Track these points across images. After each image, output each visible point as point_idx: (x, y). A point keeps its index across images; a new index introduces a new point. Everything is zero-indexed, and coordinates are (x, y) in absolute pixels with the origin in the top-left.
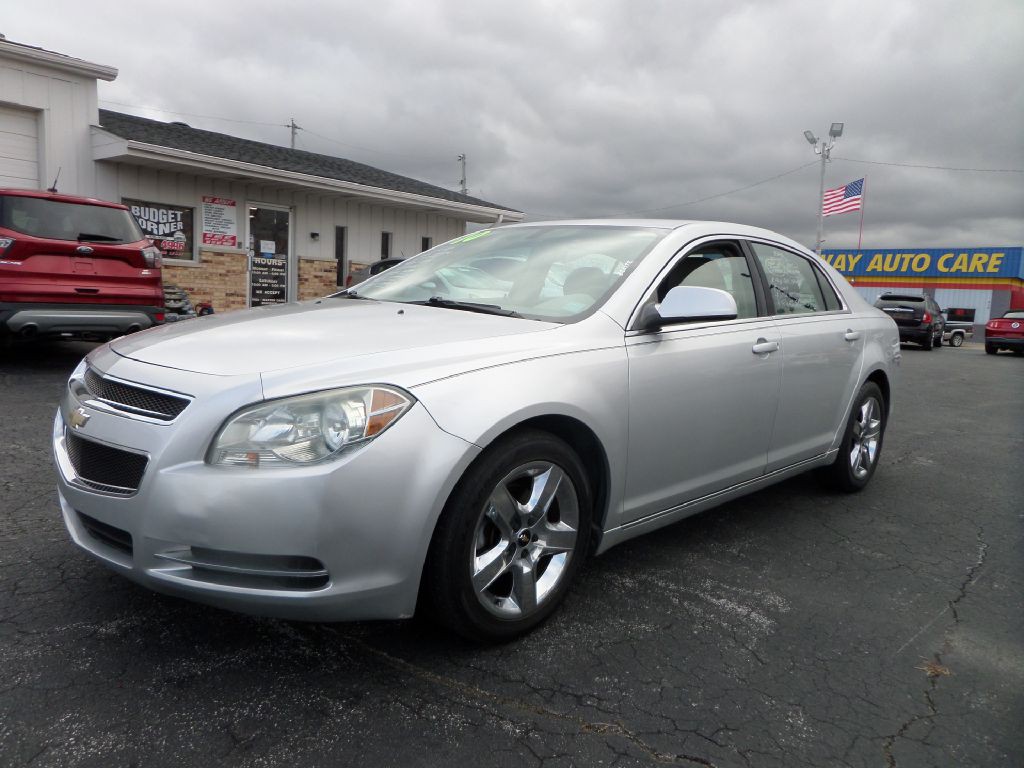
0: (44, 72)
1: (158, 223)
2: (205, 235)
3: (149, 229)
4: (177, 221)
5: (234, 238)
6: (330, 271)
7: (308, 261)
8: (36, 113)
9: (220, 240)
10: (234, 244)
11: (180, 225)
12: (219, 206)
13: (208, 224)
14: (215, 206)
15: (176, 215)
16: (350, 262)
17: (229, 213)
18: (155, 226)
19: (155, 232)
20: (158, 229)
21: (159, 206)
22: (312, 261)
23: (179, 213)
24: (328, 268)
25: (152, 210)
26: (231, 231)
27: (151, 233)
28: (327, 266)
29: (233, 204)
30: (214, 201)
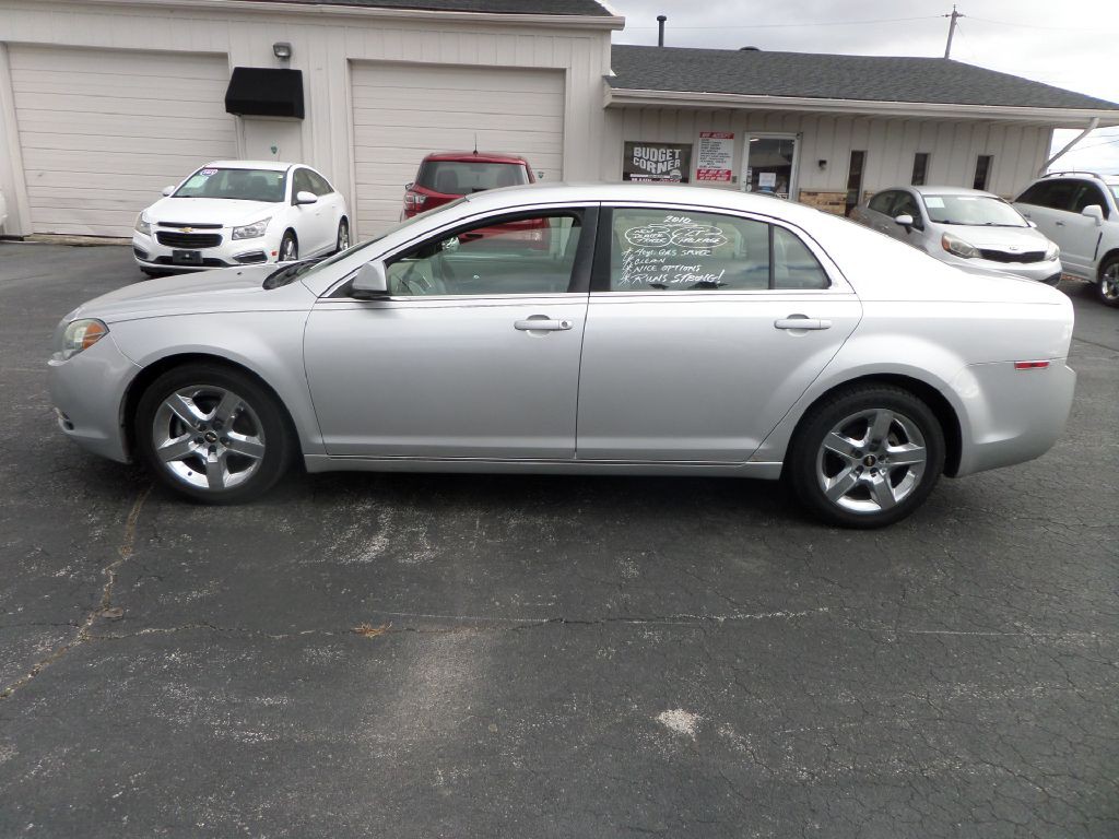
0: (569, 34)
1: (656, 163)
2: (699, 172)
3: (648, 169)
4: (674, 159)
5: (729, 173)
6: (838, 204)
7: (809, 194)
8: (562, 72)
9: (714, 175)
10: (728, 179)
11: (678, 163)
12: (717, 140)
13: (703, 159)
14: (711, 140)
15: (674, 153)
16: (866, 193)
17: (727, 146)
18: (654, 165)
19: (653, 171)
20: (656, 169)
21: (658, 146)
22: (815, 194)
23: (677, 151)
24: (835, 200)
25: (652, 150)
26: (727, 165)
27: (650, 173)
28: (834, 198)
29: (732, 137)
30: (711, 135)
